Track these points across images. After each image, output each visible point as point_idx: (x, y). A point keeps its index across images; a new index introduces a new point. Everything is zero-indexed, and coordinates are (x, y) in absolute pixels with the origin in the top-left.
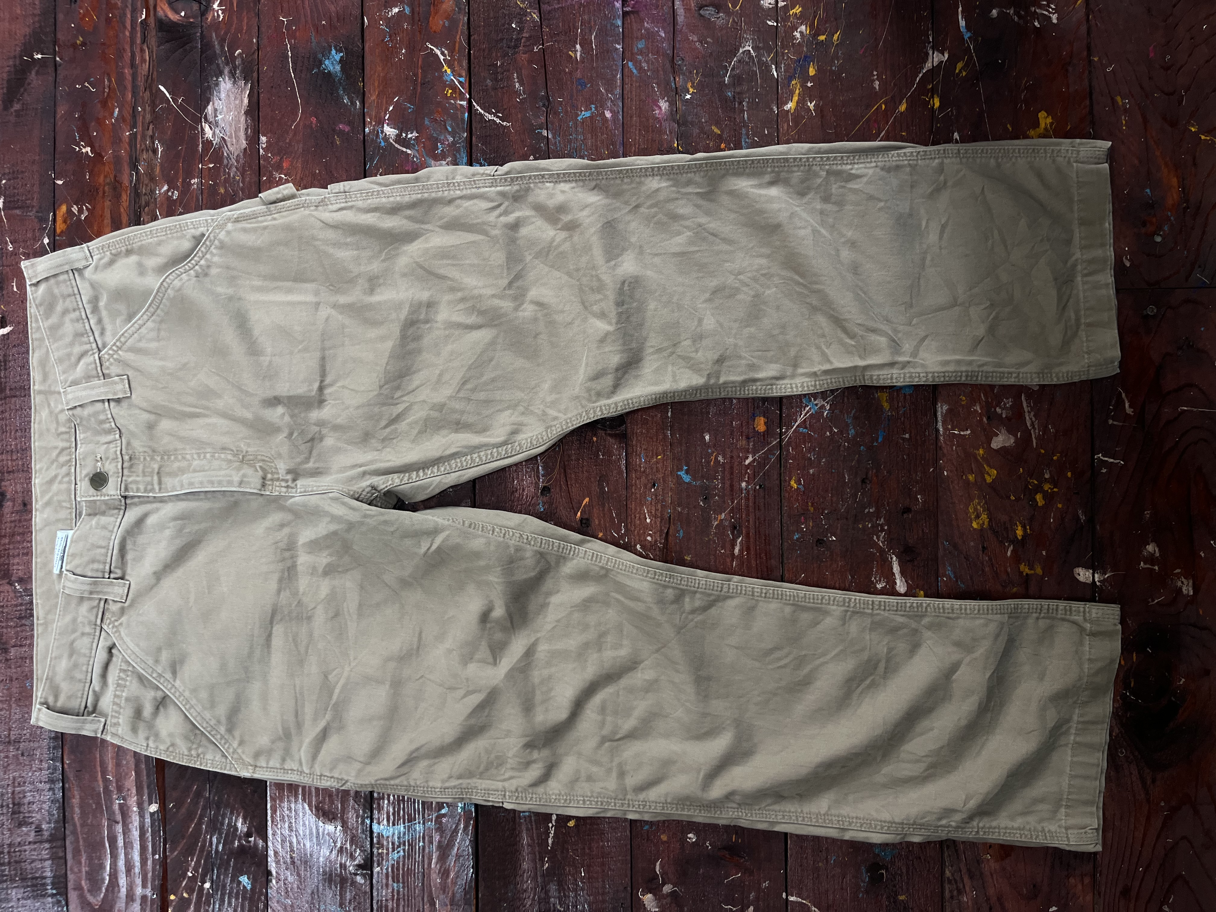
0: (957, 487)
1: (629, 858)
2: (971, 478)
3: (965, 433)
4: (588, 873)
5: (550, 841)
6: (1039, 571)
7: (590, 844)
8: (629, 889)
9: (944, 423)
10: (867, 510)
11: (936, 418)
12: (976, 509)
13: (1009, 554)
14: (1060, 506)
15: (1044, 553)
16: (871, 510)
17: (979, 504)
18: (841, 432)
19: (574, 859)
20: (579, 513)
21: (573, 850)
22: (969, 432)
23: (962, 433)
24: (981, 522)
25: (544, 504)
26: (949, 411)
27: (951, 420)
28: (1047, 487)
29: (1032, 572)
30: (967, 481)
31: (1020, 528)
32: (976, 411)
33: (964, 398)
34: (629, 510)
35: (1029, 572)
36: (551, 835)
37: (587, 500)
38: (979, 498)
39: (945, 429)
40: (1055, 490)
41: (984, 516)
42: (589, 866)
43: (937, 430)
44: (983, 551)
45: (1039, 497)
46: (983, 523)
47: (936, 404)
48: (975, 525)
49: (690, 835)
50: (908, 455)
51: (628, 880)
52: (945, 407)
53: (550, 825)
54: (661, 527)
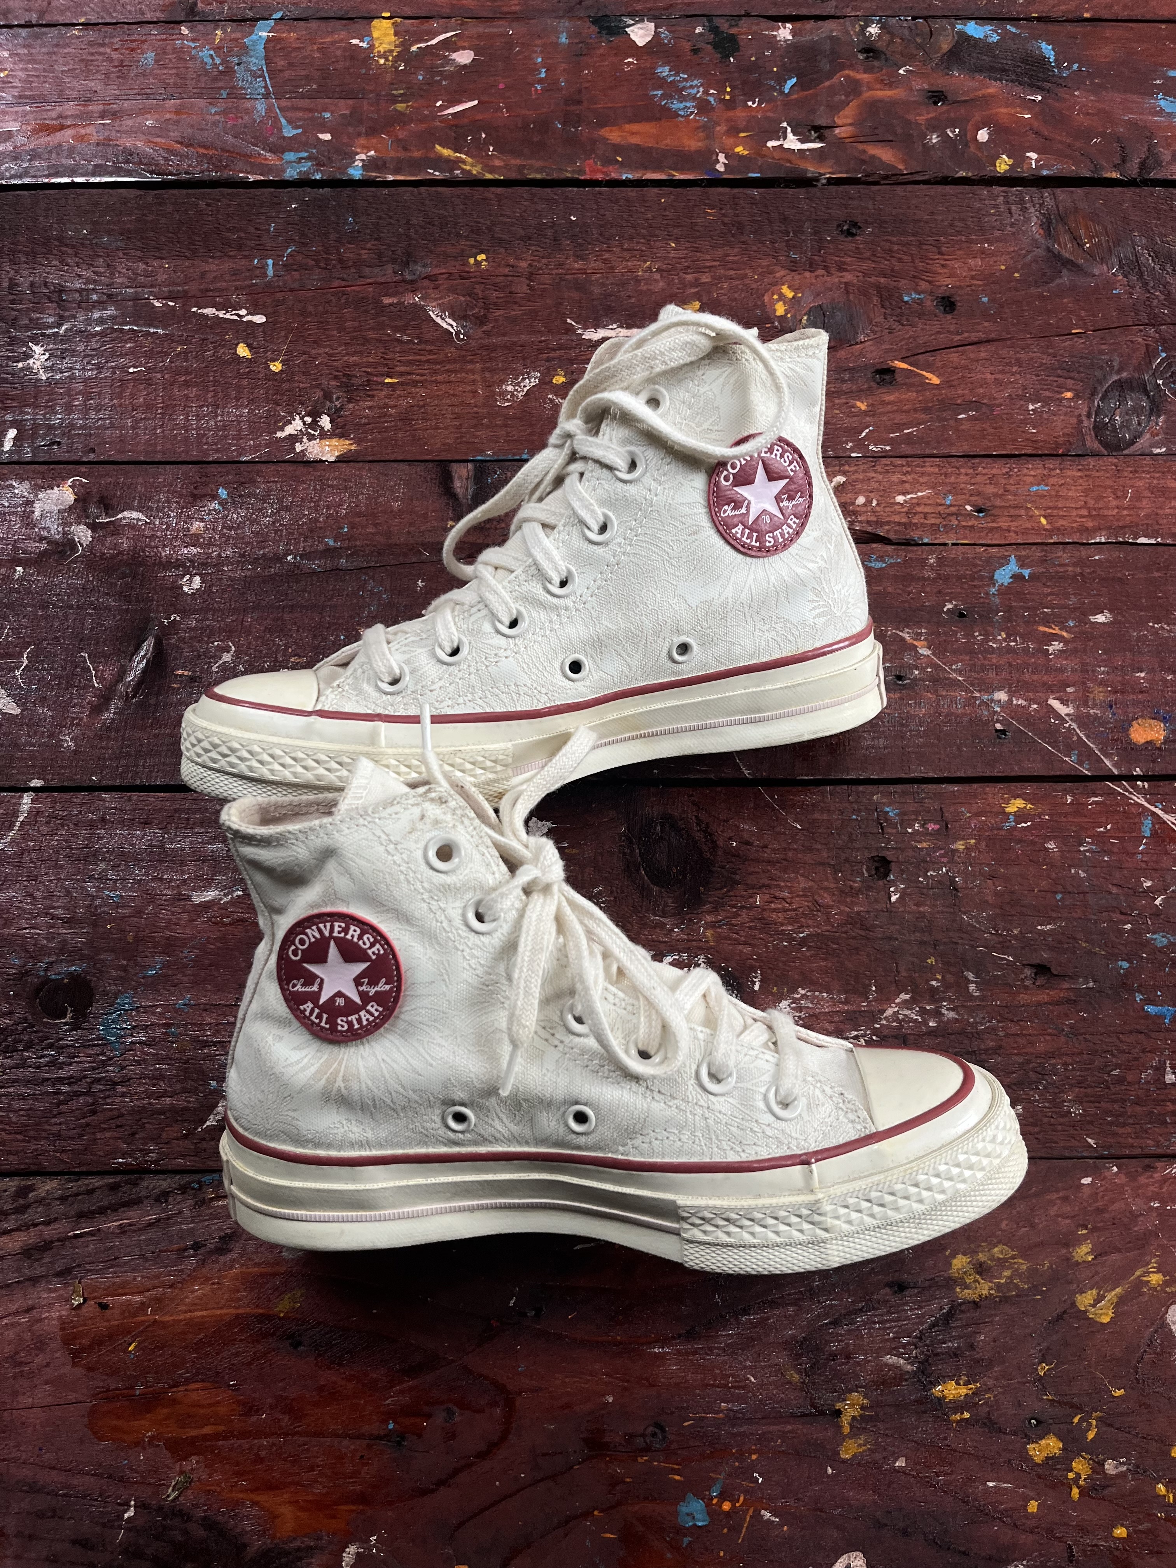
0: (1053, 1211)
1: (159, 457)
2: (1083, 1252)
4: (135, 380)
5: (209, 311)
6: (849, 1450)
7: (196, 384)
8: (92, 457)
10: (971, 976)
12: (1002, 1263)
13: (890, 1359)
14: (1033, 1506)
15: (900, 1463)
16: (972, 987)
17: (1016, 1273)
18: (1156, 913)
19: (167, 354)
20: (904, 366)
21: (185, 353)
25: (920, 302)
28: (1081, 1466)
29: (846, 1430)
31: (963, 1391)
34: (918, 461)
35: (845, 1420)
36: (221, 314)
37: (936, 380)
38: (1033, 1272)
40: (1075, 1492)
41: (985, 1288)
42: (148, 382)
45: (1051, 1445)
46: (967, 1287)
49: (197, 580)
50: (1120, 1080)
51: (113, 455)
53: (243, 312)
54: (888, 523)
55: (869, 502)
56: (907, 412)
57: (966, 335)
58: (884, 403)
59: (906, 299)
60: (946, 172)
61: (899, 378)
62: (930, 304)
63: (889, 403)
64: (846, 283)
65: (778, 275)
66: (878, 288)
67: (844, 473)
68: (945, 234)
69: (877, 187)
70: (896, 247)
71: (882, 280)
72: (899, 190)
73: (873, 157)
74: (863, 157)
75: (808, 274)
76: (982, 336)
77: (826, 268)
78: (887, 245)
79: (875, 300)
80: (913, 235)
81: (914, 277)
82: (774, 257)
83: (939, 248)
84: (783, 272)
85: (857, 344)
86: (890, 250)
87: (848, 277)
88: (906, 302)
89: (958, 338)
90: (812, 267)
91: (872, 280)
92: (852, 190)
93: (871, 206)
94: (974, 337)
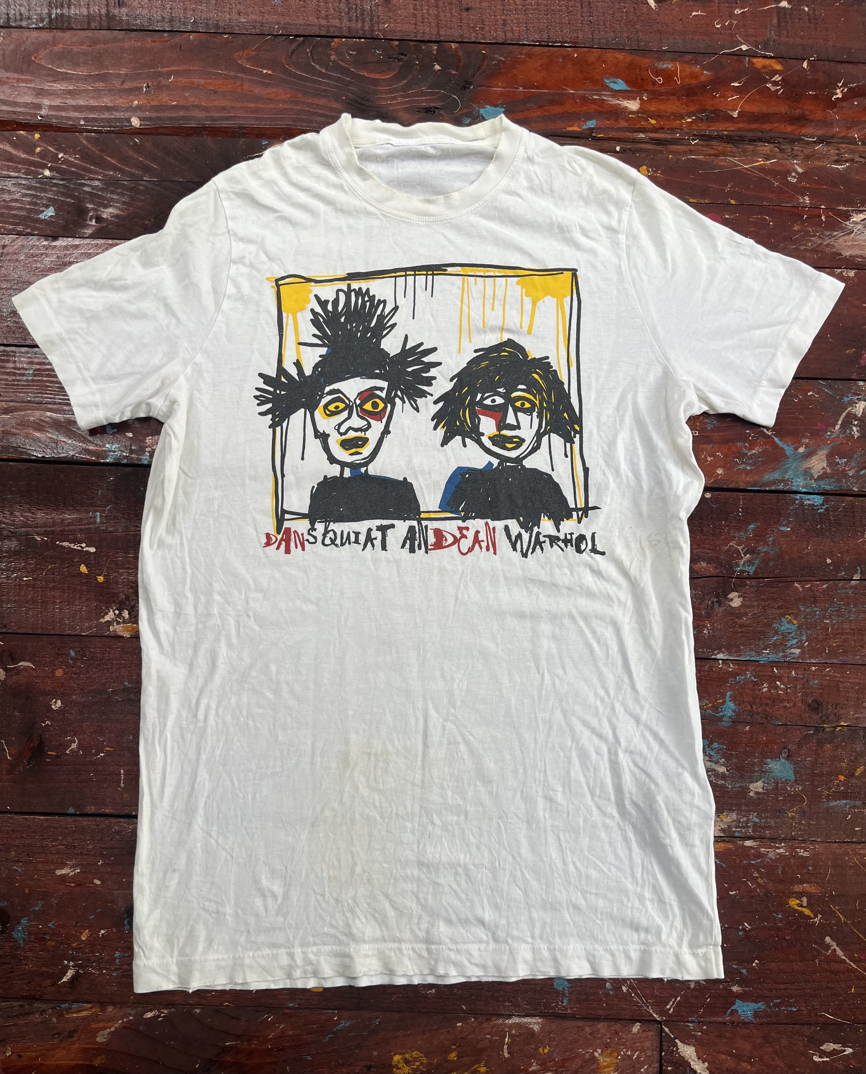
3: (506, 1051)
9: (518, 1026)
11: (524, 1016)
22: (506, 1055)
23: (505, 1047)
24: (400, 1066)
26: (531, 1033)
27: (520, 1035)
30: (449, 1051)
32: (531, 1065)
33: (546, 1051)
39: (511, 1027)
43: (510, 1016)
44: (365, 1067)
47: (540, 1016)
48: (397, 1058)
52: (536, 1028)
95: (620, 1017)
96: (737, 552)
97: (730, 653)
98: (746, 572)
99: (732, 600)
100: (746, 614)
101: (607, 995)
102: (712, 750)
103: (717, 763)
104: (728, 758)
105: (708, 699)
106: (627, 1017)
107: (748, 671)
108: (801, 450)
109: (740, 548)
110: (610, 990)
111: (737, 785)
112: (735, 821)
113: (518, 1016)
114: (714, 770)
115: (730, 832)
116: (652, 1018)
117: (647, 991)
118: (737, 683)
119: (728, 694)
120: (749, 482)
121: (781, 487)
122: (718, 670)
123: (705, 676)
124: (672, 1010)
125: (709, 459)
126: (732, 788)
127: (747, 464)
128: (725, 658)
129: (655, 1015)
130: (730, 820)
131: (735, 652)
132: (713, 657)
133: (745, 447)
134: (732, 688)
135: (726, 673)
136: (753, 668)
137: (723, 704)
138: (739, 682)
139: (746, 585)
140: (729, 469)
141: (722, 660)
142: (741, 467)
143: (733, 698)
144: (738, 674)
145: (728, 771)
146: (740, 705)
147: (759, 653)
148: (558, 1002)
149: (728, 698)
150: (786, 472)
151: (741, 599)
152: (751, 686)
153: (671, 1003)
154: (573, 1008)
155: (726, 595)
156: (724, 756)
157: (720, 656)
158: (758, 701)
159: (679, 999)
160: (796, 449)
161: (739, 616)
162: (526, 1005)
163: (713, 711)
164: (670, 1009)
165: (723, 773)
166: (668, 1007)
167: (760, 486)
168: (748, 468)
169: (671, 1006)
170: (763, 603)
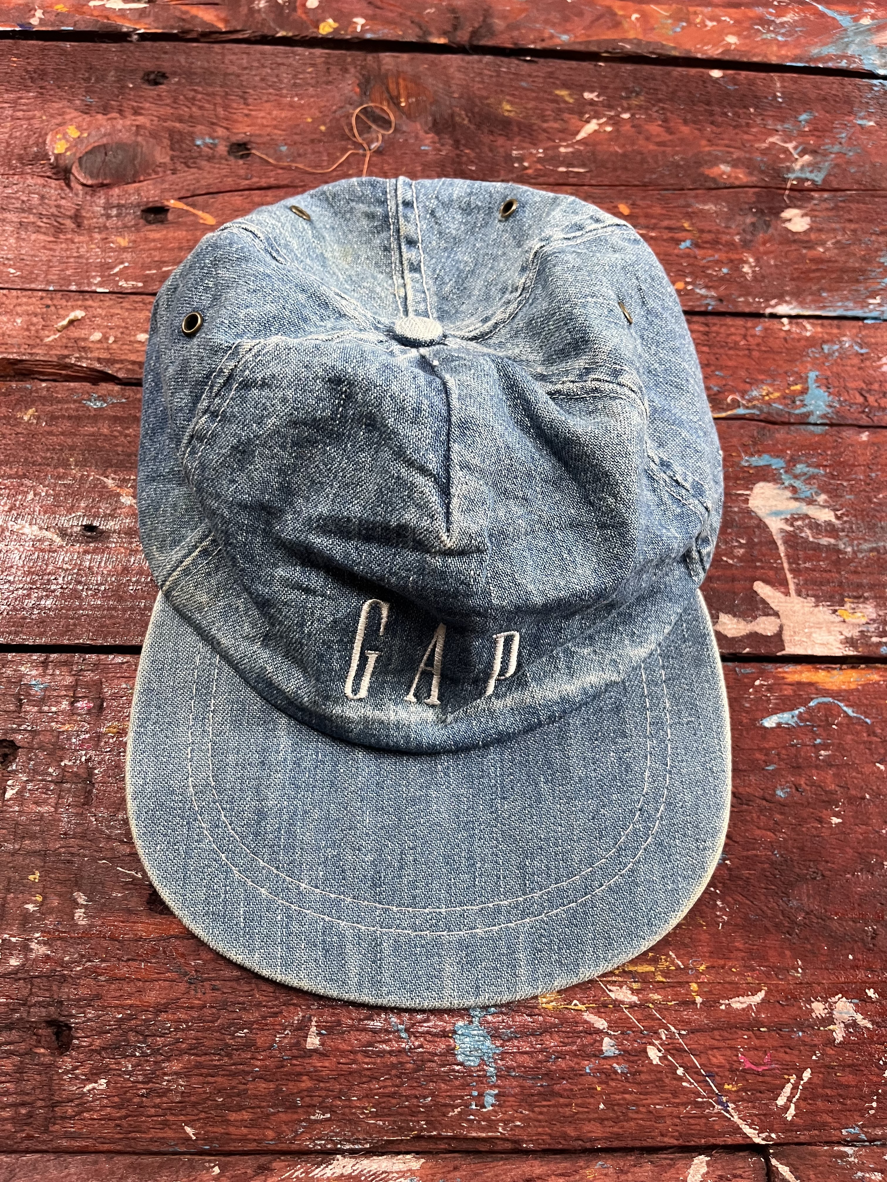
55: (105, 338)
56: (172, 249)
57: (255, 180)
58: (146, 240)
59: (199, 142)
60: (266, 31)
61: (170, 216)
62: (222, 149)
63: (154, 240)
64: (137, 126)
65: (68, 117)
66: (171, 132)
67: (86, 308)
68: (254, 88)
69: (195, 44)
70: (199, 96)
71: (177, 125)
72: (217, 47)
73: (194, 17)
74: (184, 17)
75: (100, 116)
76: (272, 181)
77: (121, 112)
78: (191, 94)
79: (166, 142)
80: (221, 86)
81: (213, 124)
82: (69, 101)
83: (245, 99)
84: (75, 114)
85: (135, 182)
86: (194, 98)
87: (141, 120)
88: (198, 146)
89: (247, 182)
90: (105, 110)
91: (168, 124)
92: (167, 46)
93: (183, 61)
94: (263, 182)
95: (649, 1143)
96: (786, 151)
97: (802, 304)
98: (807, 180)
99: (789, 220)
100: (823, 243)
101: (608, 1075)
102: (796, 477)
103: (811, 502)
104: (834, 493)
105: (771, 385)
106: (669, 1141)
107: (845, 335)
108: (866, 21)
109: (790, 146)
110: (615, 1057)
111: (866, 546)
112: (874, 621)
113: (353, 1153)
114: (807, 516)
115: (868, 645)
116: (739, 1139)
117: (718, 1059)
118: (827, 357)
119: (812, 375)
120: (787, 57)
121: (843, 64)
122: (782, 334)
123: (758, 345)
124: (792, 1111)
125: (710, 24)
126: (854, 552)
127: (778, 33)
128: (793, 313)
129: (747, 1130)
130: (864, 620)
131: (814, 301)
132: (768, 311)
133: (771, 14)
134: (817, 365)
135: (799, 340)
136: (854, 331)
137: (804, 391)
138: (830, 354)
139: (812, 198)
140: (746, 37)
141: (790, 317)
142: (769, 36)
143: (826, 383)
144: (825, 342)
145: (838, 518)
146: (839, 395)
147: (864, 305)
148: (467, 1105)
149: (812, 384)
150: (847, 45)
151: (808, 220)
152: (856, 361)
153: (788, 1088)
154: (512, 1120)
155: (776, 212)
156: (823, 489)
157: (782, 309)
158: (876, 386)
159: (807, 1075)
160: (856, 20)
161: (810, 245)
162: (375, 1116)
163: (786, 405)
164: (786, 1108)
165: (829, 523)
166: (781, 1101)
167: (807, 62)
168: (780, 38)
169: (789, 1100)
170: (853, 226)
